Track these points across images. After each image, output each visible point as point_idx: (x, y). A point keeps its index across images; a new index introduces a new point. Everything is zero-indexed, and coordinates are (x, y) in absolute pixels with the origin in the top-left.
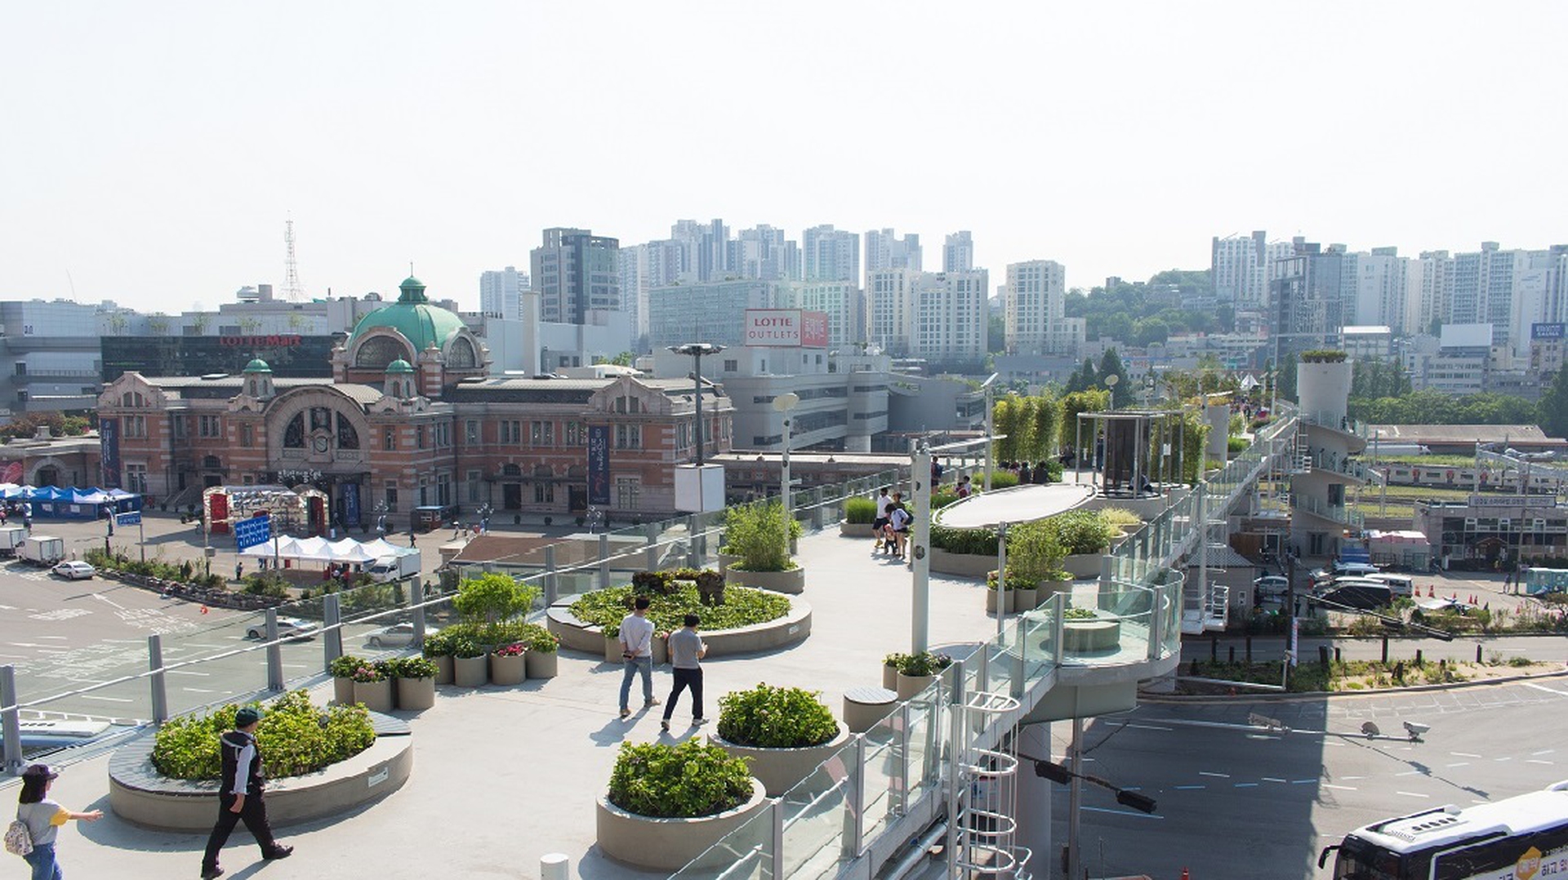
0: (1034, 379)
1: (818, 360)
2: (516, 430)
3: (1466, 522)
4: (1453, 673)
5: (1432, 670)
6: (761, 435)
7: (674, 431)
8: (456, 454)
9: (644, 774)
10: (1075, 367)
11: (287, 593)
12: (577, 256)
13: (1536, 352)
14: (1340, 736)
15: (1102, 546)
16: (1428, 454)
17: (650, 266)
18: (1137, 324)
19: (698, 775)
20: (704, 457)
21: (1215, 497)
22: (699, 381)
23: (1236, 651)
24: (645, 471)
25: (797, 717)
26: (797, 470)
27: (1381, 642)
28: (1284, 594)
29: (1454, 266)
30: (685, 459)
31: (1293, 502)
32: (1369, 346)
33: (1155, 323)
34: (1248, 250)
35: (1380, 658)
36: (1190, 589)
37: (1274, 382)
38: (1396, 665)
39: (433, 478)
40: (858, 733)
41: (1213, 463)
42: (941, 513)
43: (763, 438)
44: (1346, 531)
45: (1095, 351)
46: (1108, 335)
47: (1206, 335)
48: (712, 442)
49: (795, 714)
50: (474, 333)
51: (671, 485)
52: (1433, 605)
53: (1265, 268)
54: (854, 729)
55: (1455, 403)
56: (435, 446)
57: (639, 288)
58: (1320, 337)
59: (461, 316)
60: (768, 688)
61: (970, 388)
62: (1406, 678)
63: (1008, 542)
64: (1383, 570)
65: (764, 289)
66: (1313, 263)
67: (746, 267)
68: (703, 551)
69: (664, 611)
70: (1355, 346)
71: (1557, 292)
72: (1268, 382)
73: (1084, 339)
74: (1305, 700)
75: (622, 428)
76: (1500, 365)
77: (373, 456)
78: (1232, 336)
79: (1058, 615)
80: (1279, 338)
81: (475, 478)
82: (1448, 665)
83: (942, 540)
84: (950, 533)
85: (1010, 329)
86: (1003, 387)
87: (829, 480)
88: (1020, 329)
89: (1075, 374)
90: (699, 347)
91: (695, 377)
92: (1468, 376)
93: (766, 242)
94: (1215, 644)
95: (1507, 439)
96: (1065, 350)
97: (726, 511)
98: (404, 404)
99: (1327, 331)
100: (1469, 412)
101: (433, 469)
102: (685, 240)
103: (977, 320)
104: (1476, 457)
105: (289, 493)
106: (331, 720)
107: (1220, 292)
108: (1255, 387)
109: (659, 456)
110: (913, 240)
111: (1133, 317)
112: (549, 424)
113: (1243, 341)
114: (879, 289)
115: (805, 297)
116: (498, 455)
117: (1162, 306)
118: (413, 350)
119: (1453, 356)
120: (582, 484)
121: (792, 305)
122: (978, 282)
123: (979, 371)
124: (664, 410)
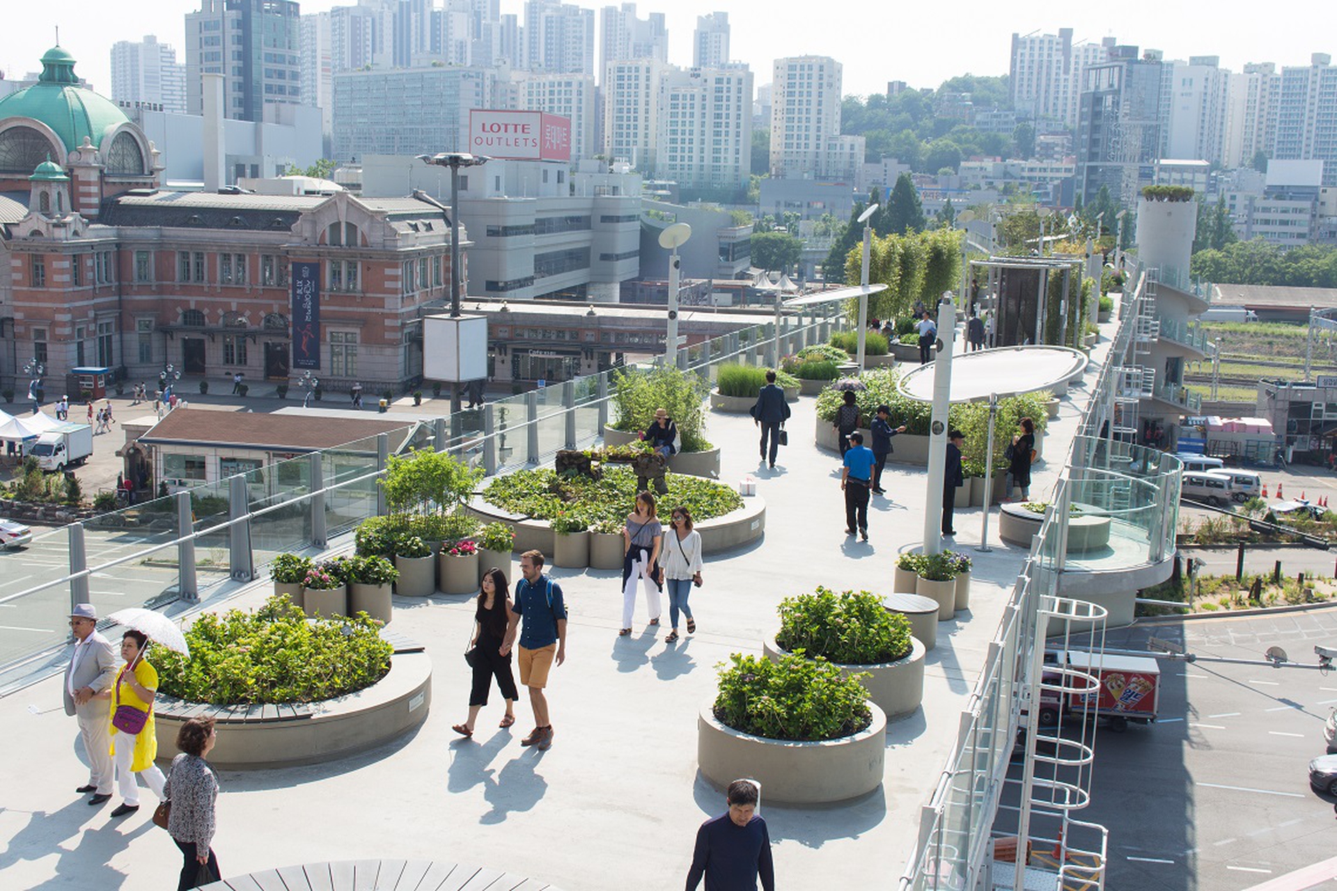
1: (560, 180)
2: (199, 265)
3: (1314, 407)
4: (1312, 592)
5: (1290, 587)
6: (495, 279)
7: (399, 272)
8: (120, 295)
12: (244, 24)
16: (1254, 319)
17: (334, 42)
18: (926, 146)
24: (364, 322)
29: (1281, 84)
32: (1186, 182)
33: (947, 146)
34: (1054, 52)
35: (1235, 573)
38: (1252, 582)
39: (92, 327)
43: (497, 283)
44: (1181, 418)
45: (878, 176)
46: (890, 157)
47: (1003, 160)
48: (443, 286)
53: (1070, 77)
55: (1281, 259)
56: (94, 283)
57: (320, 73)
58: (1134, 167)
61: (734, 222)
62: (1264, 597)
65: (479, 80)
66: (1129, 73)
67: (452, 49)
73: (863, 161)
74: (1159, 624)
75: (336, 265)
76: (1330, 210)
77: (16, 295)
78: (1032, 163)
80: (1088, 167)
81: (147, 327)
82: (1306, 582)
85: (776, 145)
88: (789, 146)
90: (458, 158)
92: (1293, 223)
93: (477, 16)
96: (841, 174)
98: (55, 226)
99: (1141, 161)
100: (1295, 269)
101: (91, 314)
103: (738, 134)
104: (1310, 326)
107: (1018, 105)
109: (380, 303)
110: (658, 21)
111: (921, 137)
112: (241, 258)
113: (1045, 170)
114: (620, 86)
115: (530, 94)
116: (176, 297)
117: (954, 124)
118: (61, 148)
119: (1280, 197)
120: (283, 340)
121: (513, 103)
122: (740, 81)
123: (740, 197)
124: (388, 243)
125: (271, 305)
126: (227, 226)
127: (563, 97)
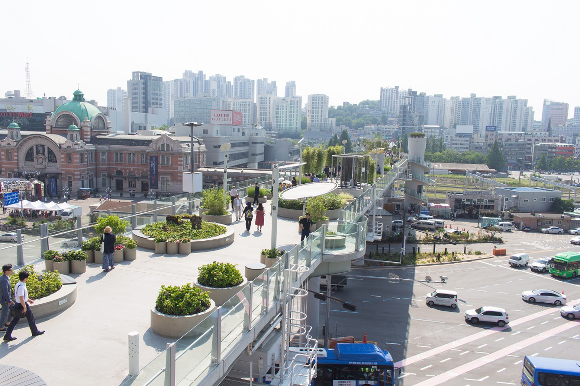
0: (317, 141)
1: (239, 131)
2: (121, 157)
3: (462, 200)
4: (456, 257)
5: (450, 256)
6: (216, 161)
7: (183, 159)
8: (96, 166)
9: (169, 298)
10: (332, 136)
11: (27, 224)
12: (145, 84)
13: (487, 136)
14: (419, 281)
15: (340, 207)
16: (451, 174)
17: (175, 89)
18: (354, 121)
19: (189, 298)
20: (194, 169)
21: (379, 189)
22: (192, 138)
23: (385, 249)
24: (172, 174)
25: (228, 275)
26: (230, 175)
27: (433, 245)
28: (401, 227)
29: (461, 103)
30: (187, 170)
31: (405, 192)
32: (432, 132)
33: (361, 121)
34: (393, 93)
35: (433, 252)
36: (370, 224)
37: (400, 145)
38: (437, 255)
39: (87, 176)
40: (251, 281)
41: (379, 175)
42: (282, 193)
43: (217, 162)
44: (423, 203)
45: (338, 130)
46: (344, 124)
47: (377, 126)
48: (198, 163)
49: (228, 273)
50: (105, 114)
51: (181, 181)
52: (450, 231)
53: (398, 100)
54: (249, 279)
55: (460, 155)
56: (88, 162)
57: (170, 99)
58: (416, 128)
59: (99, 108)
60: (217, 263)
61: (294, 144)
62: (441, 259)
63: (306, 205)
64: (435, 218)
65: (218, 101)
66: (415, 99)
67: (211, 92)
68: (193, 207)
69: (178, 232)
70: (427, 132)
71: (494, 114)
72: (398, 144)
73: (335, 126)
74: (407, 268)
75: (163, 157)
76: (475, 140)
77: (62, 166)
78: (386, 126)
79: (323, 234)
80: (403, 128)
81: (105, 176)
82: (455, 255)
83: (282, 204)
84: (285, 201)
85: (309, 121)
86: (306, 144)
87: (241, 180)
88: (312, 121)
89: (331, 140)
90: (193, 124)
91: (191, 136)
92: (464, 144)
93: (219, 82)
94: (377, 246)
95: (477, 168)
96: (328, 130)
97: (203, 192)
98: (75, 144)
99: (419, 126)
100: (464, 158)
101: (86, 172)
102: (188, 79)
103: (297, 118)
104: (466, 175)
105: (28, 182)
106: (44, 278)
107: (382, 109)
108: (394, 146)
109: (177, 169)
110: (274, 83)
111: (353, 119)
112: (134, 154)
113: (390, 128)
114: (262, 103)
115: (234, 105)
116: (114, 167)
117: (363, 114)
118: (78, 121)
119: (460, 137)
120: (146, 180)
121: (229, 108)
122: (297, 102)
123: (297, 136)
124: (179, 150)
125: (143, 169)
126: (130, 145)
127: (244, 106)
